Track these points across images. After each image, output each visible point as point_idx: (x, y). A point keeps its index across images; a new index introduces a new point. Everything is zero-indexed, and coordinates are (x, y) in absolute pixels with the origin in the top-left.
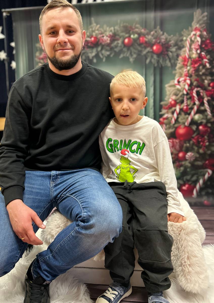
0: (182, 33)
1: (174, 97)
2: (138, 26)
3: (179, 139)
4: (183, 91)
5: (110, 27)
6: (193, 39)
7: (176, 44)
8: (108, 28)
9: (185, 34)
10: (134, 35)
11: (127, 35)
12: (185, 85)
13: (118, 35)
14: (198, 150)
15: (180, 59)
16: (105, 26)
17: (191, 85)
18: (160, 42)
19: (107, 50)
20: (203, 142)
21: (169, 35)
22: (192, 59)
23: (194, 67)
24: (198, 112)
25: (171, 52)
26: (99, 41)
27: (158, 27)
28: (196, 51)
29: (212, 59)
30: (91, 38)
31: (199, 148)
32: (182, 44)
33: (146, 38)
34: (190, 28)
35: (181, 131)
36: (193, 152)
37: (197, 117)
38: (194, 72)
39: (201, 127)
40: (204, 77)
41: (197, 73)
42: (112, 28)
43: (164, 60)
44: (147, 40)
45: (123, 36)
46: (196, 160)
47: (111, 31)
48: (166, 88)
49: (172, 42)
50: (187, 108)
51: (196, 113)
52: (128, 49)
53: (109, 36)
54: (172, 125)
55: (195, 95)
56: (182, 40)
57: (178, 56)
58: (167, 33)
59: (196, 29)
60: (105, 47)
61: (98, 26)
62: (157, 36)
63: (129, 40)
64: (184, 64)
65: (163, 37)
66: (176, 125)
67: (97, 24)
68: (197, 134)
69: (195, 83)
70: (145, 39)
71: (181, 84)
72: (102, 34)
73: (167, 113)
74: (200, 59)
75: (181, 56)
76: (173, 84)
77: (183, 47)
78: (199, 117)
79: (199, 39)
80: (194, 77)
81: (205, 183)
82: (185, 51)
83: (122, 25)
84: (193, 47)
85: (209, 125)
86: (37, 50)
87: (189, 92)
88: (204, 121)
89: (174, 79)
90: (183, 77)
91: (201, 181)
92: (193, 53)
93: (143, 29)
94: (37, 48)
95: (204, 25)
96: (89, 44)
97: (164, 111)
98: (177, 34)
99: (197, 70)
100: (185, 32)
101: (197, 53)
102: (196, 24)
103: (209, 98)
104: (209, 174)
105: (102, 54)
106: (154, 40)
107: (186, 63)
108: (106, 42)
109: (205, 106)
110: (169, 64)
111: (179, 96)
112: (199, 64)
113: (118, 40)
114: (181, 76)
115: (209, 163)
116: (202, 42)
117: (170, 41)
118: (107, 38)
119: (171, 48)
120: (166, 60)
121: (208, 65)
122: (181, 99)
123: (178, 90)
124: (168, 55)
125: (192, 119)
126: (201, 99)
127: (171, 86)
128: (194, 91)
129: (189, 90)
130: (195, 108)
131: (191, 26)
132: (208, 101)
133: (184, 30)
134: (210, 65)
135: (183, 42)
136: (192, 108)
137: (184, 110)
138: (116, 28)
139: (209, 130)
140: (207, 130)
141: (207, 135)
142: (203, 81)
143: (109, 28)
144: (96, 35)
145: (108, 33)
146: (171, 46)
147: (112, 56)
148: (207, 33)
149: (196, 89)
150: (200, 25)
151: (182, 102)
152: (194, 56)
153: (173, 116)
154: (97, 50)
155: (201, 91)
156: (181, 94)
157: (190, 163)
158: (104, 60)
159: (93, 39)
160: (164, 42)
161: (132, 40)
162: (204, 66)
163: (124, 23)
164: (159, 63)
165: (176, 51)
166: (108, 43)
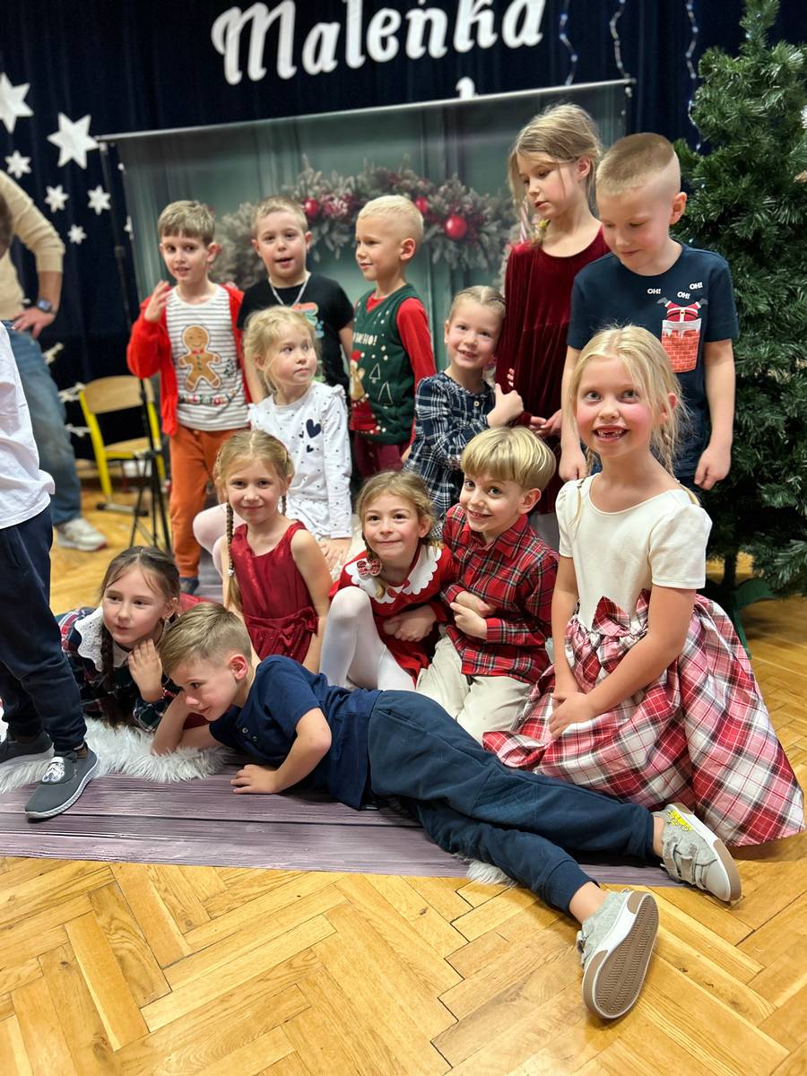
2: (409, 172)
5: (346, 177)
7: (497, 216)
8: (341, 179)
16: (334, 173)
18: (460, 211)
21: (482, 194)
25: (488, 234)
26: (323, 208)
27: (455, 175)
32: (511, 215)
33: (430, 201)
42: (351, 179)
43: (473, 254)
44: (431, 206)
47: (349, 186)
49: (488, 210)
53: (344, 197)
56: (510, 206)
57: (503, 243)
58: (476, 190)
60: (337, 224)
61: (319, 173)
62: (454, 197)
65: (467, 198)
67: (316, 170)
70: (427, 204)
72: (328, 192)
75: (509, 243)
77: (514, 222)
82: (518, 232)
83: (372, 172)
93: (420, 178)
98: (498, 192)
105: (333, 242)
106: (447, 207)
108: (340, 213)
110: (484, 264)
117: (484, 208)
118: (341, 202)
119: (486, 223)
120: (476, 255)
124: (479, 241)
135: (513, 211)
138: (360, 177)
143: (344, 180)
144: (315, 196)
145: (341, 192)
146: (486, 220)
154: (320, 233)
158: (337, 256)
159: (308, 205)
160: (471, 209)
163: (376, 166)
164: (462, 261)
165: (498, 231)
166: (343, 214)
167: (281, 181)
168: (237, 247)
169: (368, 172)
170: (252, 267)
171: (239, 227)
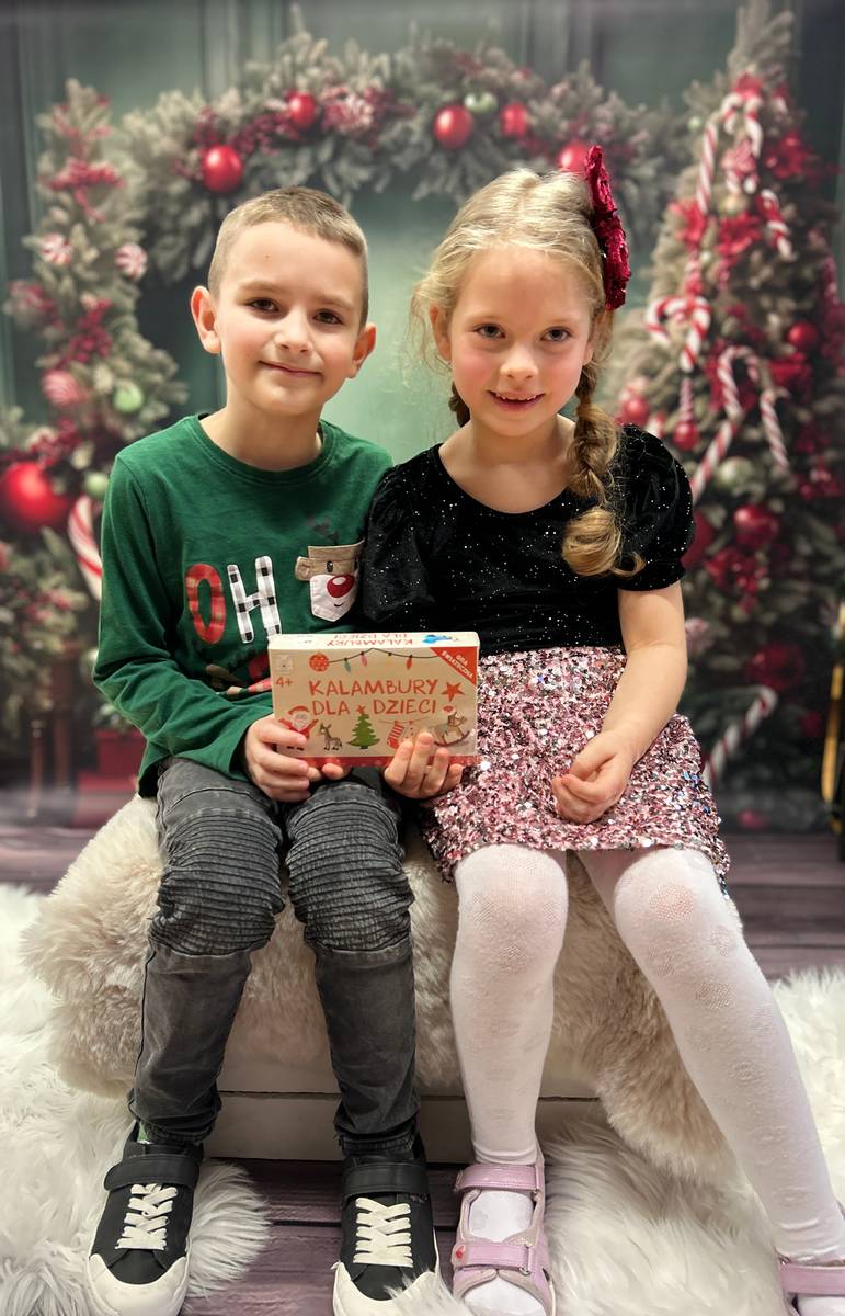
0: (686, 97)
1: (640, 384)
4: (677, 359)
5: (374, 53)
6: (729, 126)
7: (657, 148)
8: (364, 58)
9: (697, 106)
10: (478, 98)
11: (448, 96)
12: (685, 333)
13: (410, 93)
14: (727, 610)
15: (673, 214)
16: (351, 47)
17: (710, 334)
18: (588, 136)
19: (358, 162)
20: (750, 576)
21: (632, 105)
22: (723, 219)
23: (729, 256)
24: (738, 448)
25: (637, 182)
26: (323, 115)
27: (585, 65)
28: (742, 183)
29: (801, 223)
30: (287, 100)
31: (732, 599)
32: (682, 148)
33: (530, 111)
34: (719, 79)
36: (706, 619)
37: (729, 471)
38: (725, 276)
39: (742, 516)
40: (765, 302)
41: (738, 283)
42: (384, 59)
44: (533, 121)
45: (430, 99)
46: (717, 648)
47: (378, 72)
49: (642, 137)
50: (690, 434)
51: (725, 457)
52: (453, 161)
53: (368, 93)
55: (725, 375)
56: (683, 131)
57: (664, 200)
58: (621, 96)
59: (744, 85)
60: (351, 144)
61: (322, 44)
62: (578, 106)
63: (457, 120)
64: (686, 241)
65: (604, 111)
67: (316, 37)
68: (727, 545)
69: (728, 326)
70: (526, 118)
71: (672, 325)
72: (336, 82)
74: (754, 220)
75: (675, 201)
76: (638, 325)
77: (689, 161)
78: (740, 472)
79: (753, 129)
80: (727, 300)
81: (746, 741)
82: (694, 181)
83: (425, 48)
84: (728, 162)
85: (777, 506)
86: (43, 148)
87: (701, 361)
88: (758, 489)
89: (645, 305)
90: (679, 297)
91: (732, 736)
92: (727, 193)
93: (517, 68)
94: (41, 132)
95: (777, 67)
96: (280, 130)
98: (665, 105)
99: (739, 268)
100: (697, 94)
101: (744, 192)
102: (744, 59)
103: (783, 392)
104: (764, 705)
105: (338, 179)
106: (564, 125)
107: (695, 236)
108: (357, 124)
109: (764, 425)
111: (661, 379)
112: (747, 241)
113: (407, 114)
114: (672, 291)
115: (766, 660)
116: (768, 143)
117: (633, 131)
118: (361, 103)
119: (636, 161)
121: (785, 248)
122: (668, 390)
123: (659, 352)
124: (621, 195)
125: (711, 481)
126: (748, 393)
127: (630, 335)
128: (724, 361)
129: (703, 353)
130: (726, 432)
131: (724, 69)
132: (779, 405)
133: (696, 84)
134: (794, 248)
135: (687, 140)
136: (711, 435)
137: (680, 439)
138: (400, 57)
139: (774, 526)
140: (764, 530)
141: (766, 546)
142: (762, 315)
143: (370, 58)
144: (311, 86)
145: (363, 82)
146: (636, 154)
147: (379, 188)
148: (788, 105)
149: (730, 352)
150: (763, 65)
151: (672, 405)
152: (732, 204)
154: (314, 160)
155: (753, 360)
156: (669, 369)
159: (296, 105)
160: (609, 133)
161: (468, 117)
162: (771, 252)
163: (434, 38)
165: (657, 179)
166: (362, 128)
167: (245, 53)
168: (151, 177)
169: (418, 48)
170: (176, 218)
171: (157, 140)
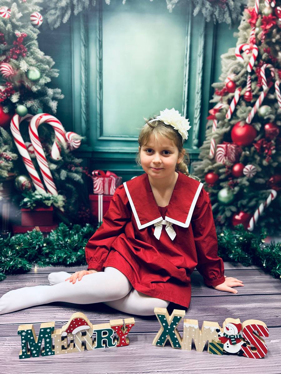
3: (236, 144)
4: (246, 67)
12: (249, 58)
14: (261, 161)
15: (246, 13)
17: (258, 58)
20: (269, 149)
22: (263, 16)
23: (265, 30)
24: (267, 102)
28: (270, 3)
31: (263, 158)
35: (240, 131)
36: (253, 165)
37: (263, 110)
38: (264, 37)
39: (267, 127)
40: (277, 48)
41: (268, 40)
43: (222, 13)
46: (257, 175)
48: (221, 59)
50: (250, 96)
51: (262, 105)
54: (226, 120)
55: (263, 74)
57: (243, 7)
64: (250, 23)
66: (233, 122)
68: (262, 138)
69: (264, 56)
71: (244, 54)
73: (221, 100)
74: (274, 17)
75: (247, 8)
76: (233, 54)
78: (267, 111)
80: (264, 46)
81: (265, 209)
85: (279, 123)
87: (254, 68)
88: (273, 117)
89: (235, 46)
90: (248, 44)
91: (261, 207)
92: (265, 6)
97: (216, 98)
99: (268, 35)
101: (271, 6)
104: (272, 196)
107: (254, 22)
109: (276, 93)
110: (229, 21)
111: (240, 75)
112: (272, 25)
114: (245, 42)
115: (274, 180)
120: (224, 13)
122: (242, 79)
123: (239, 64)
124: (227, 5)
125: (257, 114)
126: (271, 81)
127: (229, 58)
128: (263, 69)
129: (255, 66)
130: (262, 95)
136: (257, 96)
137: (246, 97)
139: (278, 131)
140: (275, 131)
141: (275, 138)
142: (276, 53)
149: (265, 66)
151: (244, 85)
152: (267, 11)
153: (230, 108)
155: (272, 69)
156: (243, 71)
157: (248, 180)
164: (214, 16)
170: (56, 3)
